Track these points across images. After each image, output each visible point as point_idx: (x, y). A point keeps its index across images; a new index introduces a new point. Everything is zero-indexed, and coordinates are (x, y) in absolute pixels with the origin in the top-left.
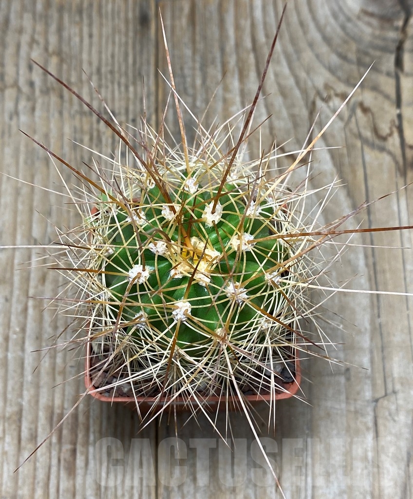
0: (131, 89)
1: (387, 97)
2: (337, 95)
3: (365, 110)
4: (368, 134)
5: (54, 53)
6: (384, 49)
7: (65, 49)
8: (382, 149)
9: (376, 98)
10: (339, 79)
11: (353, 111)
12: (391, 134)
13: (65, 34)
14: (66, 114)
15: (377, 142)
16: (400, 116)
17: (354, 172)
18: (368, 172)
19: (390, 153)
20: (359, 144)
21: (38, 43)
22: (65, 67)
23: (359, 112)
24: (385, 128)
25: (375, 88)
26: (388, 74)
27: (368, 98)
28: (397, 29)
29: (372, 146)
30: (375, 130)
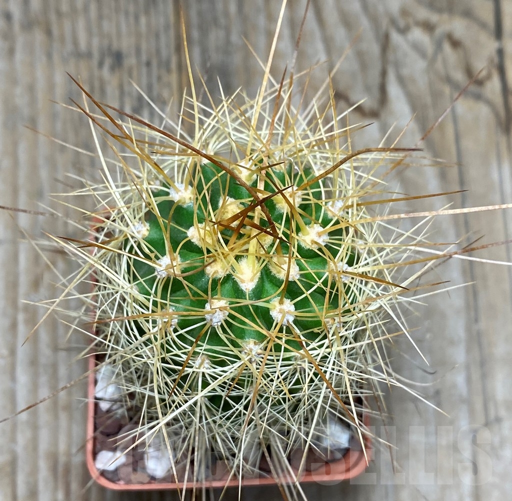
0: (143, 20)
2: (417, 24)
3: (456, 44)
4: (459, 76)
9: (468, 27)
11: (439, 46)
16: (501, 52)
18: (460, 128)
20: (447, 90)
23: (447, 48)
25: (467, 13)
27: (458, 27)
29: (464, 92)
30: (469, 72)
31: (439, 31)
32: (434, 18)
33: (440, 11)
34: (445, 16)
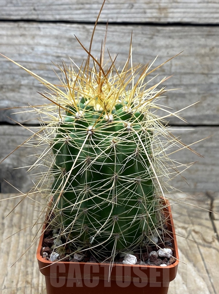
1: (208, 227)
2: (179, 227)
3: (197, 232)
4: (200, 241)
5: (17, 213)
6: (203, 211)
7: (24, 211)
8: (210, 247)
9: (201, 228)
10: (180, 222)
11: (189, 233)
12: (214, 241)
13: (25, 207)
14: (21, 234)
15: (206, 244)
16: (217, 236)
17: (195, 256)
18: (204, 256)
19: (214, 248)
20: (196, 245)
21: (9, 210)
22: (23, 218)
23: (193, 233)
24: (210, 239)
25: (200, 224)
26: (206, 219)
27: (197, 228)
28: (207, 204)
29: (204, 246)
30: (204, 240)
31: (188, 229)
32: (186, 226)
33: (189, 224)
34: (191, 225)
